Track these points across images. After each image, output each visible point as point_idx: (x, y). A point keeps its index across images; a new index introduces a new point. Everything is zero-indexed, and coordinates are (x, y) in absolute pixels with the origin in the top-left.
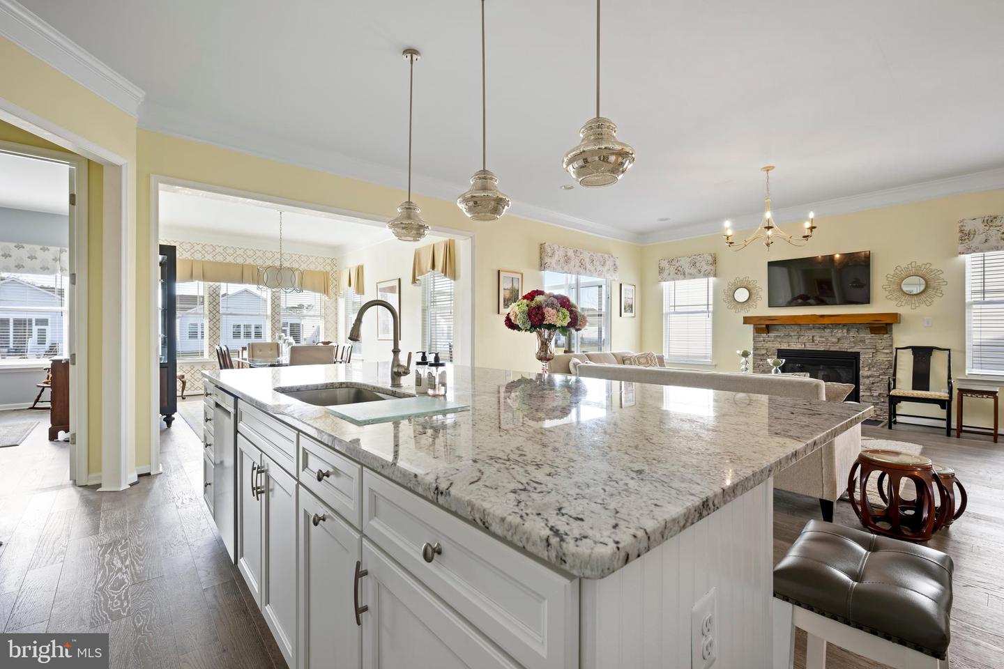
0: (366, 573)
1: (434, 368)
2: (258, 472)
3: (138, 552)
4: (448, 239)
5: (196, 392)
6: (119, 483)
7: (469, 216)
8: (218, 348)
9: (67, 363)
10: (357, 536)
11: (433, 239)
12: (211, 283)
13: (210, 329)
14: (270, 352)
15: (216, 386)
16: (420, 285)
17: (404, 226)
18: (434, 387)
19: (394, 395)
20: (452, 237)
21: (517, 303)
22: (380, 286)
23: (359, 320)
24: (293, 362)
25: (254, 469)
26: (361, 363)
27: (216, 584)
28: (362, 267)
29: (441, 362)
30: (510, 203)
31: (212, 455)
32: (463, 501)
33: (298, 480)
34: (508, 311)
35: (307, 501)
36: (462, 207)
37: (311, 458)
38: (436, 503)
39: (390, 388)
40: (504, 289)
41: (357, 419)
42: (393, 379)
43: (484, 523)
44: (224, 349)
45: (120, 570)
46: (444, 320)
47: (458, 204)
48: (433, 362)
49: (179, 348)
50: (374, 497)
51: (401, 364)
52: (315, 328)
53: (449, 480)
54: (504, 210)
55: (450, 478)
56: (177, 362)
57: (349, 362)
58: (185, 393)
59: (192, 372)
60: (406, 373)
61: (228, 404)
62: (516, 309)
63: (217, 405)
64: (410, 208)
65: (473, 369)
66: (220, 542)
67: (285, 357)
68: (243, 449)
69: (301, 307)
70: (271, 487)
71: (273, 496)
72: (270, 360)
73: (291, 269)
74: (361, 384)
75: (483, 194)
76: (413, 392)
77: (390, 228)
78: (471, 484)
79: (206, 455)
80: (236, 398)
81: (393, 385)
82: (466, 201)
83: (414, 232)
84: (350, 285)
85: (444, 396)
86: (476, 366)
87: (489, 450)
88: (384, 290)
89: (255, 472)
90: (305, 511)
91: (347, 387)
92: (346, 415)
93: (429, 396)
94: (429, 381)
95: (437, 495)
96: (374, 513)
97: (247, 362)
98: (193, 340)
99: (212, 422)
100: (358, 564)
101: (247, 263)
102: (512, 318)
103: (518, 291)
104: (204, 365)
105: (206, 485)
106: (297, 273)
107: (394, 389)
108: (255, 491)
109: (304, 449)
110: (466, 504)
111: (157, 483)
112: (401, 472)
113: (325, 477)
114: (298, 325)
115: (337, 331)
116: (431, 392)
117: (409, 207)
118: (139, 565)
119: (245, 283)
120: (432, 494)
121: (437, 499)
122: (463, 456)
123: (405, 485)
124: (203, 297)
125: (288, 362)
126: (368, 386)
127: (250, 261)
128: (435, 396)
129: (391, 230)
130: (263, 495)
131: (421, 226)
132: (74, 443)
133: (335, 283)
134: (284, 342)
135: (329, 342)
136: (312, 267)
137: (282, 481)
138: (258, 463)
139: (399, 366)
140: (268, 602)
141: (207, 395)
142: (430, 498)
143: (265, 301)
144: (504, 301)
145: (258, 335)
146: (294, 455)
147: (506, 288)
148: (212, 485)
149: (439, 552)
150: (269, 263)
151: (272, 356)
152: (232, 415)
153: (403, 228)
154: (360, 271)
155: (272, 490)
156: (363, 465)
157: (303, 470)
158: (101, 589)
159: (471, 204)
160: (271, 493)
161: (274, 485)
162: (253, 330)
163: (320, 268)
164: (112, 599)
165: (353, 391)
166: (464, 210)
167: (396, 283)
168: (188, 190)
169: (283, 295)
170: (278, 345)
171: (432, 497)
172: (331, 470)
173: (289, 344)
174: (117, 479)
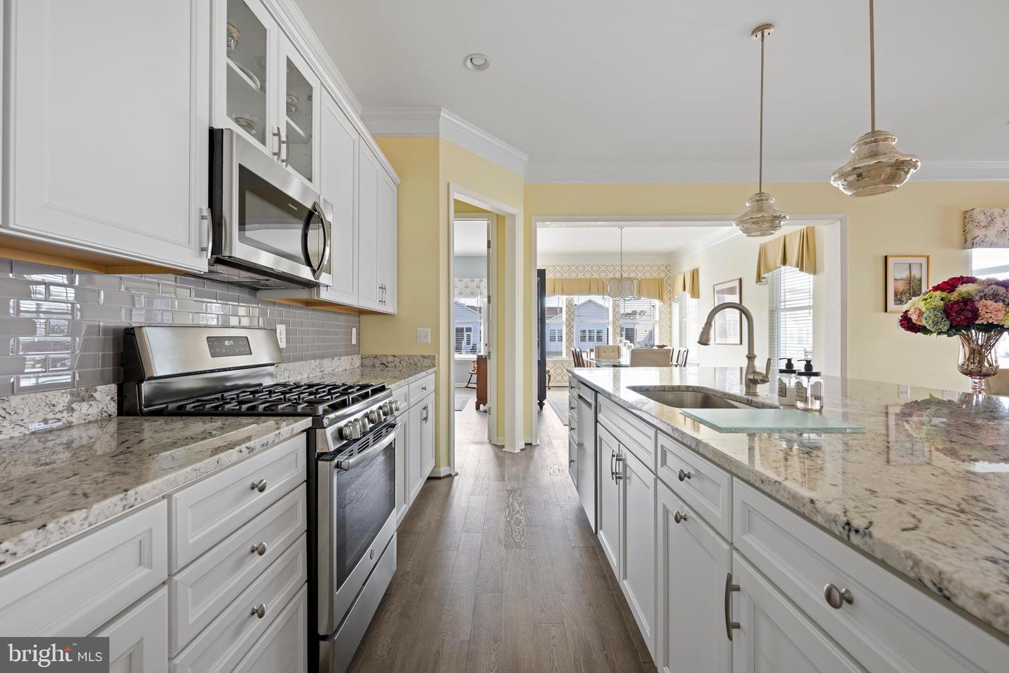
0: (738, 589)
1: (804, 379)
2: (617, 460)
3: (528, 501)
4: (805, 227)
5: (563, 385)
6: (514, 449)
7: (849, 193)
8: (573, 349)
9: (486, 358)
10: (726, 547)
11: (790, 229)
12: (568, 297)
13: (567, 334)
14: (612, 354)
15: (579, 381)
16: (766, 284)
17: (754, 220)
18: (805, 400)
19: (750, 403)
20: (810, 224)
21: (922, 297)
22: (717, 288)
23: (709, 324)
24: (634, 363)
25: (613, 456)
26: (696, 367)
27: (581, 545)
28: (697, 270)
29: (814, 371)
30: (919, 164)
31: (576, 438)
32: (898, 551)
33: (656, 475)
34: (904, 307)
35: (665, 497)
36: (839, 185)
37: (669, 456)
38: (848, 542)
39: (744, 396)
40: (895, 280)
41: (720, 426)
42: (748, 387)
43: (940, 590)
44: (578, 350)
45: (518, 512)
46: (794, 322)
47: (832, 182)
48: (803, 370)
49: (548, 349)
50: (749, 510)
51: (758, 370)
52: (648, 332)
53: (864, 517)
54: (909, 176)
55: (867, 515)
56: (547, 359)
57: (685, 366)
58: (550, 385)
59: (555, 368)
60: (764, 380)
61: (589, 396)
62: (922, 306)
63: (580, 397)
64: (762, 200)
65: (844, 380)
66: (582, 511)
67: (625, 358)
68: (602, 437)
69: (634, 313)
70: (628, 475)
71: (630, 483)
72: (613, 360)
73: (631, 279)
74: (709, 389)
75: (874, 162)
76: (777, 404)
77: (737, 225)
78: (904, 530)
79: (571, 437)
80: (596, 392)
81: (748, 393)
82: (843, 175)
83: (767, 225)
84: (684, 289)
85: (820, 411)
86: (848, 377)
87: (920, 491)
88: (722, 292)
89: (614, 459)
90: (664, 506)
91: (694, 391)
92: (704, 419)
93: (797, 408)
94: (798, 392)
95: (848, 532)
96: (749, 528)
97: (594, 361)
98: (553, 343)
99: (576, 410)
100: (730, 578)
101: (594, 277)
102: (914, 318)
103: (921, 280)
104: (562, 362)
105: (571, 461)
106: (635, 282)
107: (750, 398)
108: (614, 476)
109: (662, 446)
110: (903, 556)
111: (536, 453)
112: (789, 493)
113: (686, 478)
114: (632, 330)
115: (671, 335)
116: (800, 405)
117: (760, 199)
118: (530, 513)
119: (592, 294)
120: (841, 529)
121: (849, 536)
122: (877, 490)
123: (796, 508)
124: (561, 308)
125: (628, 363)
126: (717, 392)
127: (596, 276)
128: (806, 410)
129: (738, 227)
130: (621, 481)
131: (776, 217)
132: (490, 414)
133: (669, 287)
134: (625, 345)
135: (664, 346)
136: (648, 276)
137: (638, 472)
138: (616, 452)
139: (755, 372)
140: (625, 577)
141: (572, 387)
142: (837, 533)
143: (607, 310)
144: (896, 295)
145: (599, 339)
146: (652, 450)
147: (898, 277)
148: (576, 462)
149: (850, 601)
150: (611, 276)
151: (614, 358)
152: (593, 407)
153: (753, 223)
154: (695, 274)
155: (629, 478)
156: (733, 474)
157: (662, 467)
158: (508, 522)
159: (852, 178)
160: (628, 481)
161: (631, 474)
162: (595, 335)
163: (655, 275)
164: (516, 533)
165: (700, 395)
166: (841, 188)
167: (737, 284)
168: (556, 224)
169: (622, 304)
170: (618, 348)
171: (840, 532)
172: (692, 472)
173: (629, 347)
174: (513, 445)
